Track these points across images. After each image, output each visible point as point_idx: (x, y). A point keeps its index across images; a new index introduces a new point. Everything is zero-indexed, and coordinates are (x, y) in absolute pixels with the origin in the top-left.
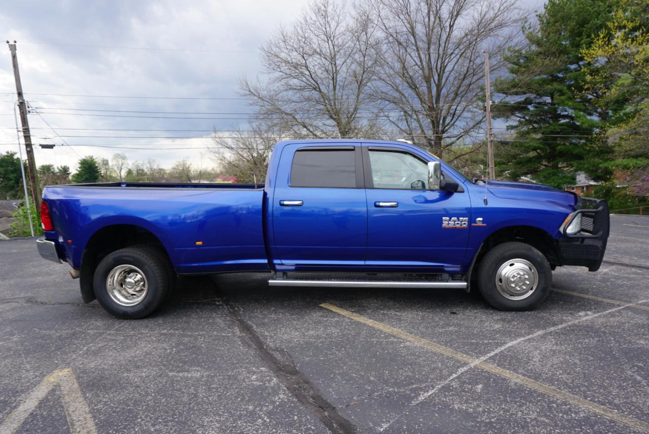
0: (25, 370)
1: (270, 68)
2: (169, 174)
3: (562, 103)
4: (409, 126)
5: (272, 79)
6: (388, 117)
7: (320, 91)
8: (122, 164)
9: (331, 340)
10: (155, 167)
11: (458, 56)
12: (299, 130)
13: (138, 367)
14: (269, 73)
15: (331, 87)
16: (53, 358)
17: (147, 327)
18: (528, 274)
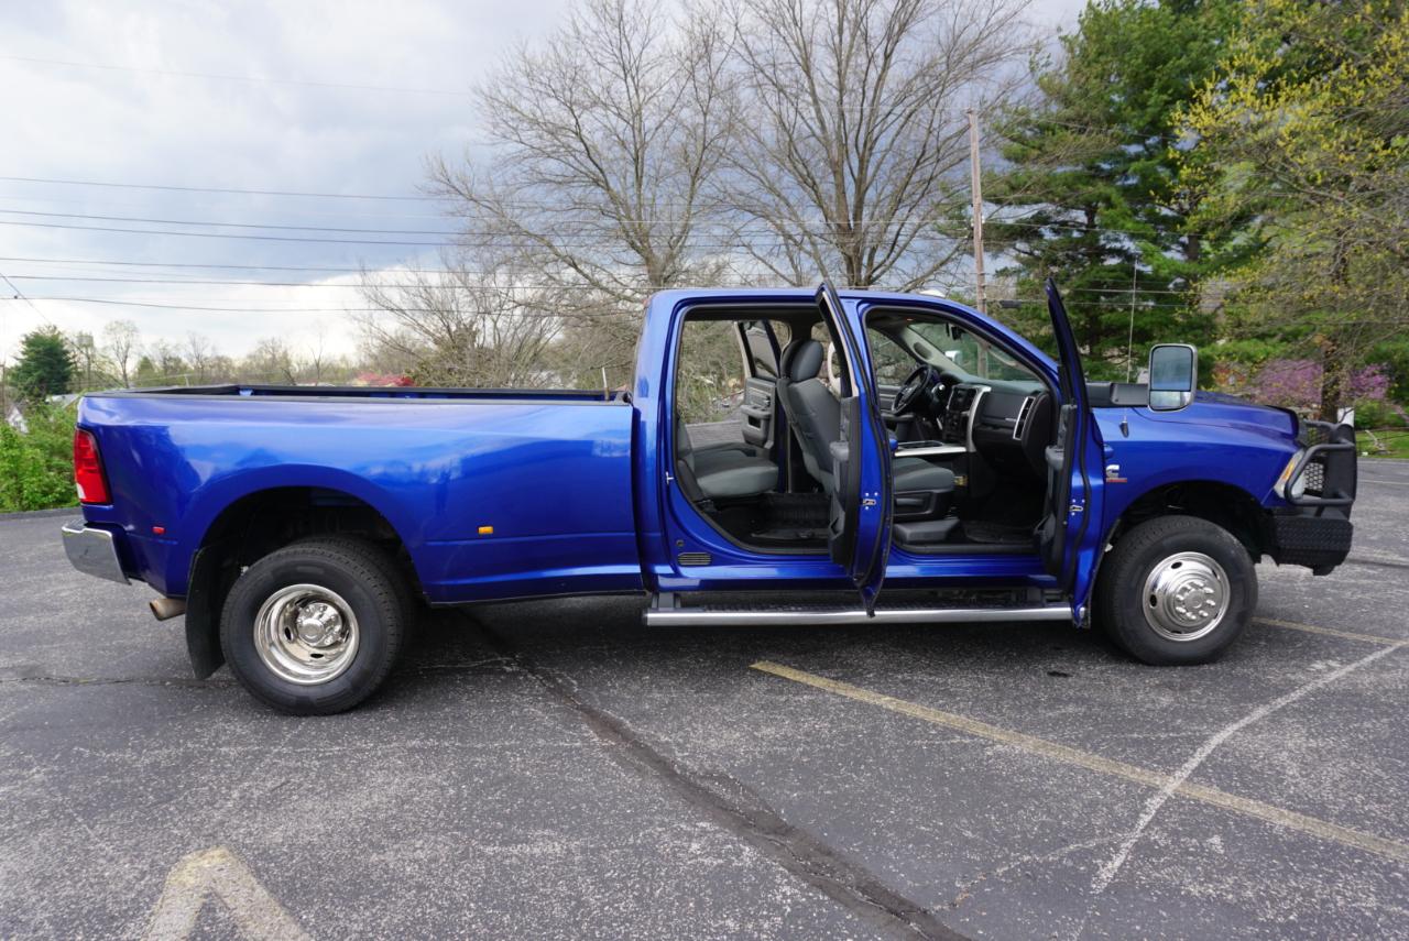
0: (104, 857)
1: (496, 132)
2: (239, 368)
3: (1113, 224)
4: (795, 268)
5: (500, 158)
6: (749, 246)
7: (608, 189)
8: (128, 347)
9: (822, 747)
10: (207, 353)
11: (902, 119)
12: (558, 273)
13: (396, 837)
14: (494, 144)
15: (631, 179)
16: (163, 823)
17: (364, 733)
18: (1211, 585)
